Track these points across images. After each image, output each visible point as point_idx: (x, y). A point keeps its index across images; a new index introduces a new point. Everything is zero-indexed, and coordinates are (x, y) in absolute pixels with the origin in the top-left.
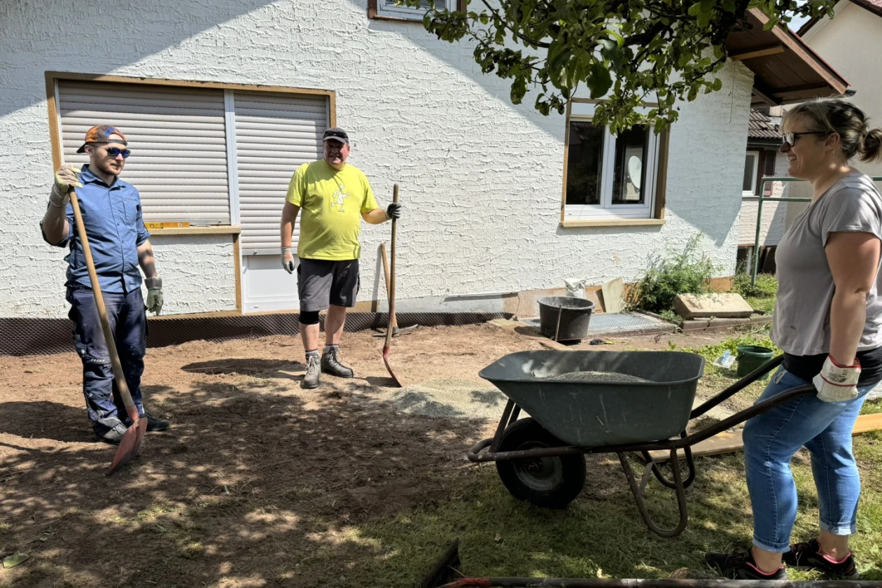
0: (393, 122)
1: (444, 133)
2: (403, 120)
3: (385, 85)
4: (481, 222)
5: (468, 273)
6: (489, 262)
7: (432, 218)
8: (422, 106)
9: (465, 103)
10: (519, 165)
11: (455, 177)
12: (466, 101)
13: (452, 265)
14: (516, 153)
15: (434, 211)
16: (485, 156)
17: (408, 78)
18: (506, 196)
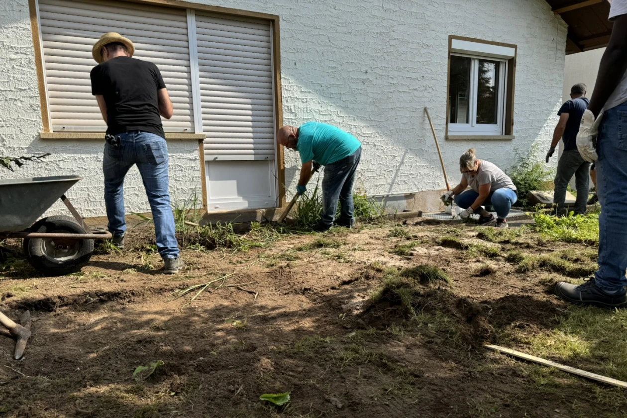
0: (324, 45)
1: (362, 57)
2: (332, 45)
3: (318, 14)
4: (390, 134)
5: (381, 177)
6: (395, 168)
8: (345, 33)
9: (377, 33)
10: (417, 87)
11: (371, 95)
12: (378, 31)
13: (369, 170)
14: (414, 77)
15: (355, 125)
16: (392, 78)
17: (335, 9)
18: (407, 112)
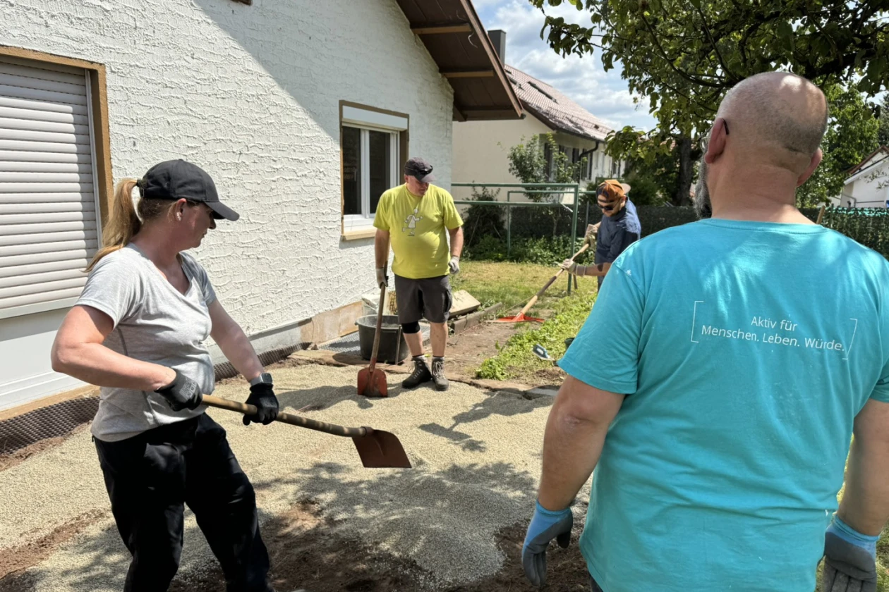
0: (179, 114)
1: (234, 131)
2: (190, 113)
3: (167, 63)
4: (276, 240)
5: (268, 303)
6: (285, 286)
7: (228, 240)
8: (209, 96)
9: (253, 96)
10: (306, 173)
11: (248, 186)
12: (254, 93)
13: (252, 296)
14: (303, 159)
15: (229, 231)
16: (275, 161)
17: (193, 58)
18: (297, 208)
